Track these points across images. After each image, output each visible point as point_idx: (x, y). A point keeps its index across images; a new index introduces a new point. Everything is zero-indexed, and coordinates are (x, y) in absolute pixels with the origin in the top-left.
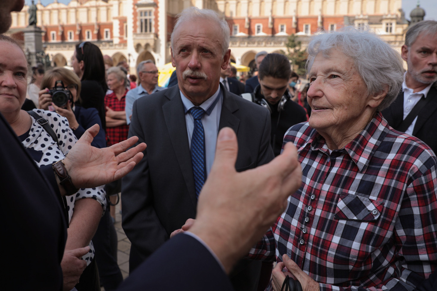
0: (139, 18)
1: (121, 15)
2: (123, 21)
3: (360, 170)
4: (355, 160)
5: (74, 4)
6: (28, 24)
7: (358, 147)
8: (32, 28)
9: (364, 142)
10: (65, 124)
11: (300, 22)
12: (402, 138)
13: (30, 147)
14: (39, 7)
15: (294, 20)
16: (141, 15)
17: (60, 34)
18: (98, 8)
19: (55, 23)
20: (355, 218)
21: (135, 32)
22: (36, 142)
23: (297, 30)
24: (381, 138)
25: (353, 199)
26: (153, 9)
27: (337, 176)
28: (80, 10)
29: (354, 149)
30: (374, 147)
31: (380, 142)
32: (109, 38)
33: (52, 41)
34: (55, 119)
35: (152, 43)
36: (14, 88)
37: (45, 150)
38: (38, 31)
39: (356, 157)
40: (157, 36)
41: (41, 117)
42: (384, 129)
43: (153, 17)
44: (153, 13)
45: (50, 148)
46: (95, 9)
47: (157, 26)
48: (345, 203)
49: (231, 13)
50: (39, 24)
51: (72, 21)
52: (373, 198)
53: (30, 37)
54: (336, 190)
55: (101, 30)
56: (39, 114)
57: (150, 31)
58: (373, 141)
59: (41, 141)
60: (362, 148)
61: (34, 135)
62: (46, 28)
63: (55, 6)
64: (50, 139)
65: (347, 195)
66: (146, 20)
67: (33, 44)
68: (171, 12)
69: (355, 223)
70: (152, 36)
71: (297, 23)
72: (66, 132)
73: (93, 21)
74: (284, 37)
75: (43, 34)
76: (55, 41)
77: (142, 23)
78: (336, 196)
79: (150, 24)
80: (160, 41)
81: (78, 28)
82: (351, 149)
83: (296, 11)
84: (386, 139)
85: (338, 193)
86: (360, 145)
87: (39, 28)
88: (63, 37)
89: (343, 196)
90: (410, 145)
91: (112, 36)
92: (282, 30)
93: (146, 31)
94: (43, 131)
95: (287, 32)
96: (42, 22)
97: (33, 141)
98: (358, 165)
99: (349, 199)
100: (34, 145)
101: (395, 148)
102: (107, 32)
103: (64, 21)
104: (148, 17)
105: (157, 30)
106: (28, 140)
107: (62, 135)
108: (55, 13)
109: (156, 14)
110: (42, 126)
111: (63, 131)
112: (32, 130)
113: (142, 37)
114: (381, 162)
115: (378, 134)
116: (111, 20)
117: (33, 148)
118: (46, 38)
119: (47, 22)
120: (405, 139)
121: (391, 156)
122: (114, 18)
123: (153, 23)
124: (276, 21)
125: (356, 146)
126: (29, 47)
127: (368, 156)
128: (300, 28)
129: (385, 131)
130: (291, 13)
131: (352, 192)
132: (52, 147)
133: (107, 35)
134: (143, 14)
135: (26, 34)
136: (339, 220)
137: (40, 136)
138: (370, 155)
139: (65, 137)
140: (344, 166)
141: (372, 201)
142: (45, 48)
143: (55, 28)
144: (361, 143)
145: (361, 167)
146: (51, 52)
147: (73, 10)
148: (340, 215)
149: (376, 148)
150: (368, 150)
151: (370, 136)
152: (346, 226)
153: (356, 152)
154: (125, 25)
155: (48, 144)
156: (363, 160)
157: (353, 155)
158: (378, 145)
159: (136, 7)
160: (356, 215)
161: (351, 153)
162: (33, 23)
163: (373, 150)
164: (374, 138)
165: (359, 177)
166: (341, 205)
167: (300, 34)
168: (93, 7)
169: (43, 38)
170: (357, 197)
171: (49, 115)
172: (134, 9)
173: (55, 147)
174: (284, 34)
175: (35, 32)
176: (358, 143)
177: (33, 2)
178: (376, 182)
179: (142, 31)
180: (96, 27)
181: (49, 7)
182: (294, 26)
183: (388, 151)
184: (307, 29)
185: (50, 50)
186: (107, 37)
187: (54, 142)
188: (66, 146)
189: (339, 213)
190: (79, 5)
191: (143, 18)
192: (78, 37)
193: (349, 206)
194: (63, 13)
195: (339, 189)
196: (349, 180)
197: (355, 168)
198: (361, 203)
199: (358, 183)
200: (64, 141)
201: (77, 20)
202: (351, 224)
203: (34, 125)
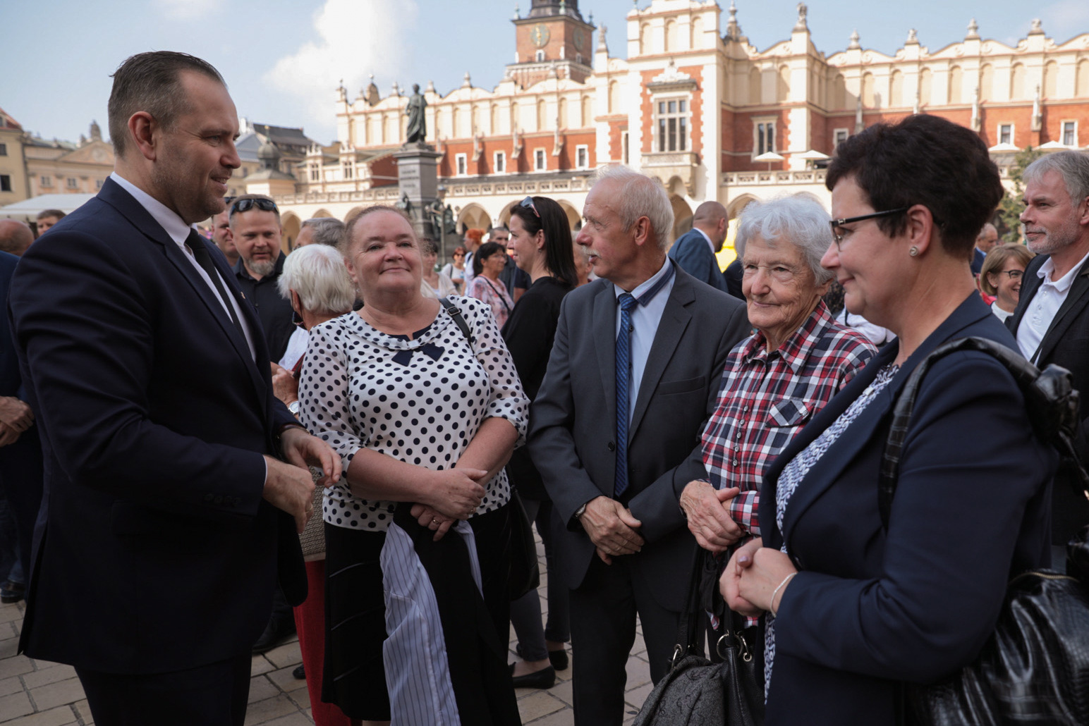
0: (655, 116)
1: (614, 112)
2: (619, 125)
3: (795, 372)
4: (789, 362)
5: (508, 89)
6: (405, 139)
7: (793, 347)
8: (414, 148)
9: (800, 341)
10: (483, 315)
11: (1050, 118)
12: (843, 333)
13: (430, 343)
14: (430, 98)
15: (1036, 112)
16: (661, 112)
17: (475, 158)
18: (561, 96)
19: (465, 133)
20: (787, 424)
21: (646, 149)
22: (439, 336)
23: (1044, 138)
24: (821, 335)
25: (786, 404)
26: (688, 95)
27: (772, 381)
28: (520, 101)
29: (788, 350)
30: (812, 345)
31: (819, 339)
32: (586, 167)
33: (458, 176)
34: (472, 307)
35: (686, 176)
36: (400, 259)
37: (448, 347)
38: (428, 155)
39: (790, 359)
40: (697, 158)
41: (453, 305)
42: (826, 324)
43: (688, 114)
44: (688, 106)
45: (455, 345)
46: (554, 98)
47: (697, 135)
48: (778, 409)
49: (878, 98)
50: (430, 138)
51: (504, 130)
52: (806, 400)
53: (410, 168)
54: (770, 397)
55: (569, 146)
56: (452, 302)
57: (683, 147)
58: (811, 339)
59: (446, 335)
60: (798, 347)
61: (436, 328)
62: (445, 145)
63: (466, 94)
64: (459, 334)
65: (780, 400)
66: (672, 121)
67: (417, 183)
68: (731, 101)
69: (787, 429)
70: (687, 159)
71: (1043, 120)
72: (481, 325)
73: (550, 126)
74: (1008, 154)
75: (439, 160)
76: (465, 175)
77: (662, 129)
78: (770, 403)
79: (683, 129)
80: (706, 170)
81: (516, 144)
82: (785, 351)
83: (1042, 89)
84: (827, 335)
85: (772, 399)
86: (796, 345)
87: (431, 148)
88: (483, 166)
89: (777, 401)
90: (847, 340)
91: (593, 162)
92: (1005, 136)
93: (672, 147)
94: (451, 323)
95: (1017, 144)
96: (437, 132)
97: (435, 335)
98: (792, 367)
99: (782, 405)
100: (435, 340)
101: (833, 344)
102: (581, 150)
103: (485, 130)
104: (676, 115)
105: (698, 145)
106: (428, 334)
107: (476, 328)
108: (465, 110)
109: (696, 107)
110: (452, 316)
111: (478, 323)
112: (436, 322)
113: (663, 162)
114: (817, 360)
115: (817, 331)
116: (591, 124)
117: (434, 344)
118: (446, 168)
119: (447, 134)
120: (846, 334)
121: (828, 353)
122: (598, 119)
123: (689, 128)
124: (990, 116)
125: (790, 346)
126: (409, 191)
127: (804, 355)
128: (1051, 131)
129: (826, 326)
130: (1028, 93)
131: (786, 397)
132: (458, 343)
133: (582, 157)
134: (666, 106)
135: (401, 162)
136: (770, 428)
137: (445, 329)
138: (807, 354)
139: (479, 332)
140: (779, 370)
141: (804, 403)
142: (444, 191)
143: (465, 146)
144: (796, 342)
145: (795, 369)
146: (456, 201)
147: (507, 103)
148: (772, 423)
149: (814, 346)
150: (804, 350)
151: (808, 333)
152: (778, 434)
153: (791, 353)
154: (623, 133)
155: (453, 339)
156: (798, 361)
157: (787, 357)
158: (817, 342)
159: (649, 92)
160: (788, 421)
161: (785, 355)
162: (417, 136)
163: (810, 349)
164: (813, 335)
165: (795, 379)
166: (774, 411)
167: (1050, 145)
168: (551, 93)
169: (438, 168)
170: (791, 402)
171: (464, 302)
172: (643, 95)
173: (462, 345)
174: (1010, 146)
175: (422, 155)
176: (792, 342)
177: (417, 89)
178: (810, 383)
179: (662, 148)
180: (558, 141)
181: (453, 98)
182: (1035, 126)
183: (826, 349)
184: (1068, 133)
185: (453, 196)
186: (581, 164)
187: (462, 337)
188: (479, 344)
189: (770, 420)
190: (518, 90)
191: (666, 116)
192: (515, 165)
193: (782, 412)
194: (484, 108)
195: (774, 395)
196: (784, 384)
197: (790, 371)
198: (795, 407)
199: (794, 386)
200: (477, 337)
201: (514, 125)
202: (783, 431)
203: (440, 316)
